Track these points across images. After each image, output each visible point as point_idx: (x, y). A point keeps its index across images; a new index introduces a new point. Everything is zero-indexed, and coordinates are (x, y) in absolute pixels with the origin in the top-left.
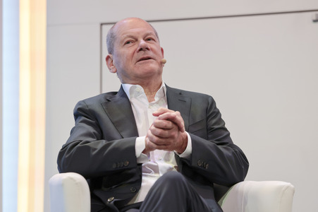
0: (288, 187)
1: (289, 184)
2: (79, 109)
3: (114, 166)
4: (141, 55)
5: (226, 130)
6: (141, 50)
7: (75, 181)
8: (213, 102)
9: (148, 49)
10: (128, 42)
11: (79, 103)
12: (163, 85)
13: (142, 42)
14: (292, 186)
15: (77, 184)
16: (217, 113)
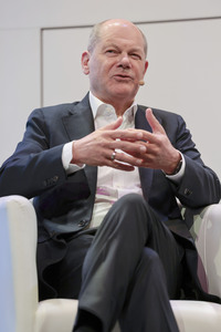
2: (34, 119)
4: (120, 71)
6: (121, 66)
7: (20, 204)
9: (128, 67)
10: (110, 51)
11: (36, 112)
12: (135, 104)
13: (125, 59)
15: (22, 208)
16: (188, 135)
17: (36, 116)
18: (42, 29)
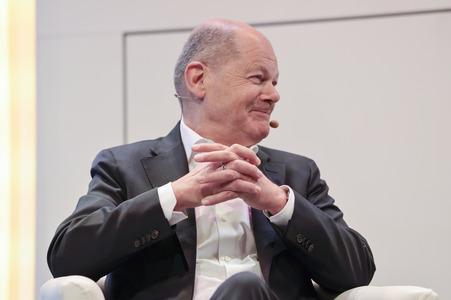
0: (428, 296)
1: (429, 291)
2: (101, 164)
3: (137, 244)
5: (336, 209)
7: (82, 289)
8: (317, 172)
14: (435, 294)
15: (85, 294)
16: (323, 187)
17: (104, 160)
18: (126, 35)
